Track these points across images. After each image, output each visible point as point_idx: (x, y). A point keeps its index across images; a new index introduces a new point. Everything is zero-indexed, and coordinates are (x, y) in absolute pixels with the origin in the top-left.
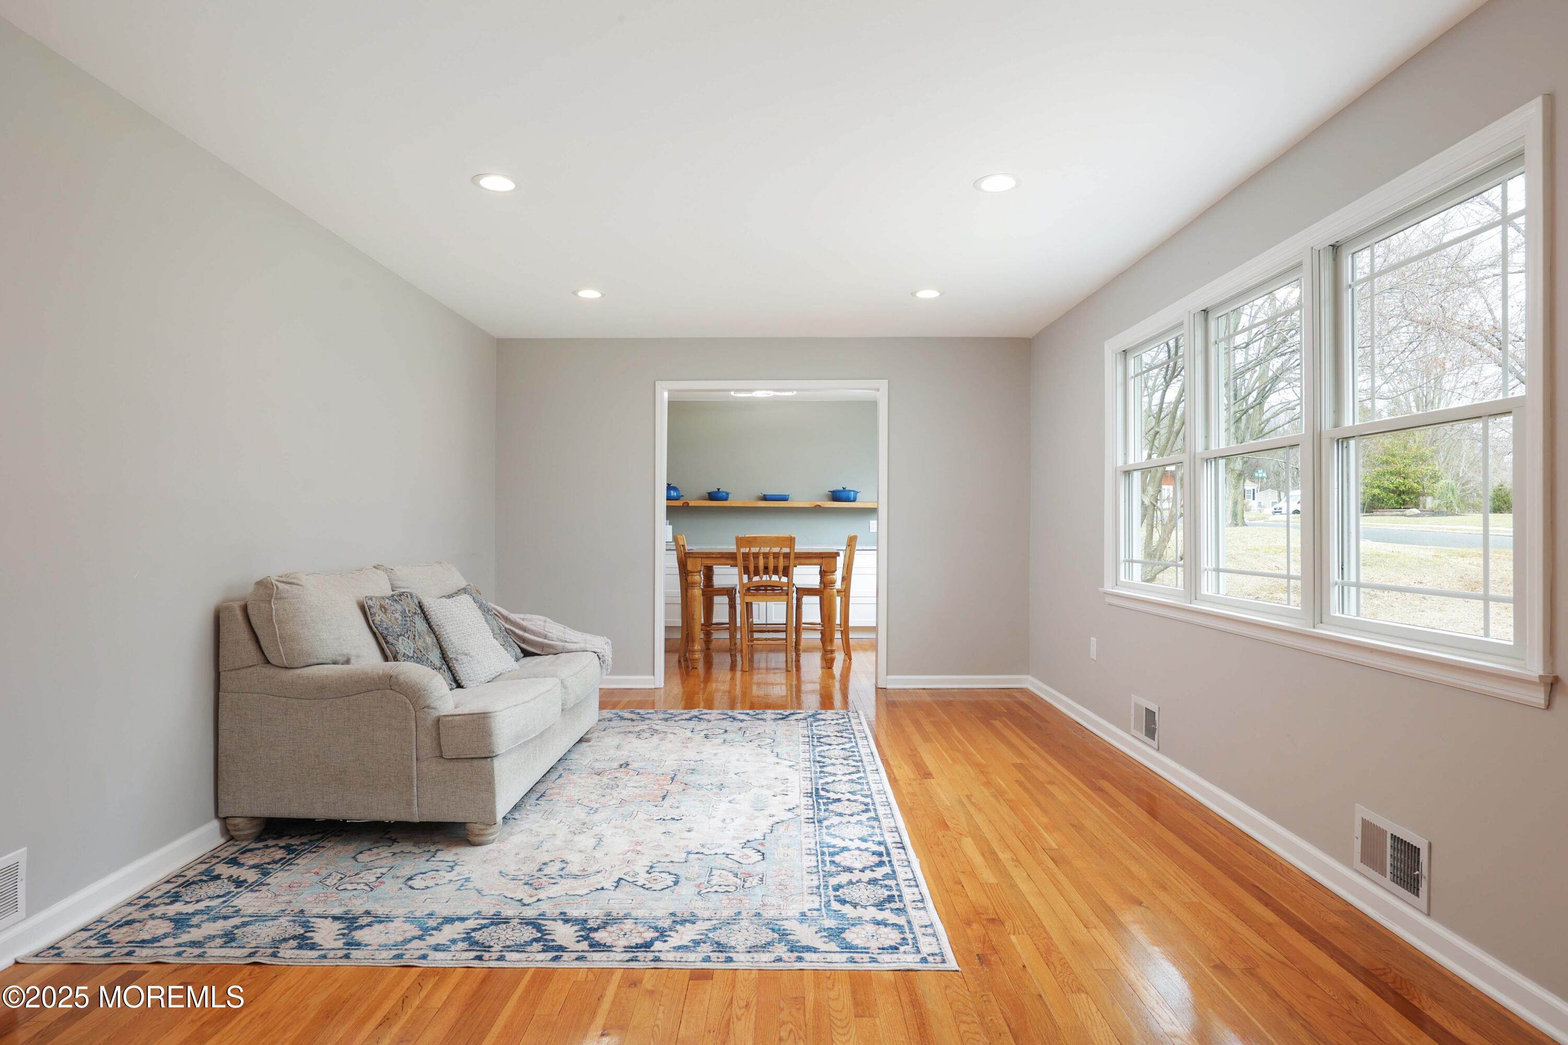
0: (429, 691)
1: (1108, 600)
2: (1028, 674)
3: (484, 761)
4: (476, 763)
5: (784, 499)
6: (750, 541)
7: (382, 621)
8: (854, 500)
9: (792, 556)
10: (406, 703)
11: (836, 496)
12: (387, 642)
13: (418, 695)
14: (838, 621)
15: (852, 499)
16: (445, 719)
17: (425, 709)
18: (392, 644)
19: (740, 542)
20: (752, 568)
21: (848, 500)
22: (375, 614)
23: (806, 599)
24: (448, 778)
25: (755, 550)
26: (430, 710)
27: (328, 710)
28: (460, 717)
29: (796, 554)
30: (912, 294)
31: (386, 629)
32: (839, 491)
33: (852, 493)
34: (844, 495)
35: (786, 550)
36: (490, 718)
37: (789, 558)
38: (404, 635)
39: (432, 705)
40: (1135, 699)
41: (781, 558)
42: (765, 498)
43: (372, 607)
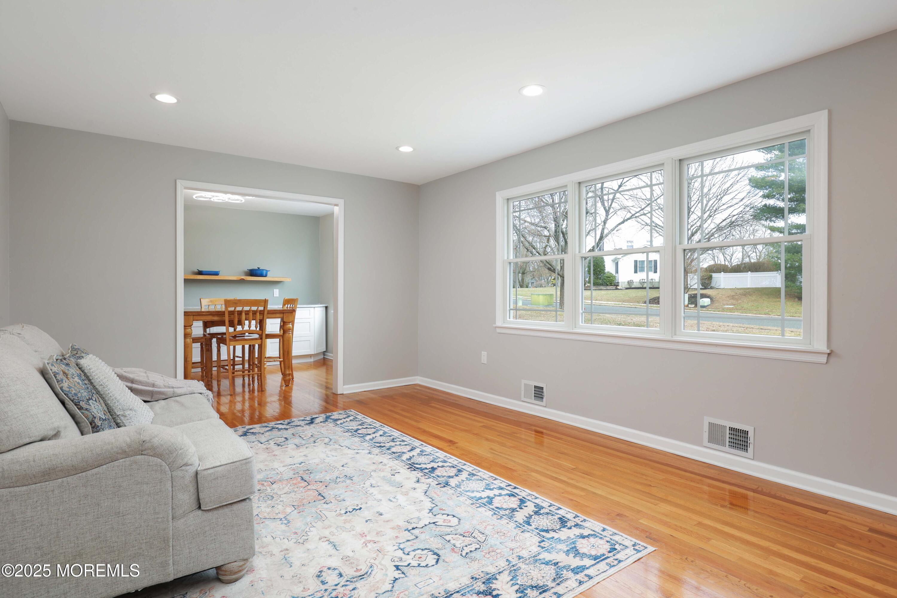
0: (185, 449)
1: (498, 330)
2: (417, 375)
3: (243, 504)
4: (235, 507)
5: (216, 274)
6: (236, 302)
7: (70, 387)
8: (266, 276)
9: (266, 313)
10: (161, 466)
11: (252, 273)
12: (80, 408)
13: (174, 455)
14: (256, 356)
15: (265, 275)
16: (206, 473)
17: (183, 468)
18: (86, 409)
19: (228, 303)
20: (236, 321)
21: (262, 276)
22: (62, 380)
23: (269, 341)
24: (207, 529)
25: (239, 309)
26: (188, 468)
27: (56, 492)
28: (221, 468)
29: (268, 311)
30: (396, 148)
31: (76, 394)
32: (255, 270)
33: (265, 271)
34: (259, 272)
35: (261, 308)
36: (251, 462)
37: (263, 314)
38: (92, 399)
39: (190, 462)
40: (524, 382)
41: (258, 314)
42: (200, 273)
43: (57, 373)
